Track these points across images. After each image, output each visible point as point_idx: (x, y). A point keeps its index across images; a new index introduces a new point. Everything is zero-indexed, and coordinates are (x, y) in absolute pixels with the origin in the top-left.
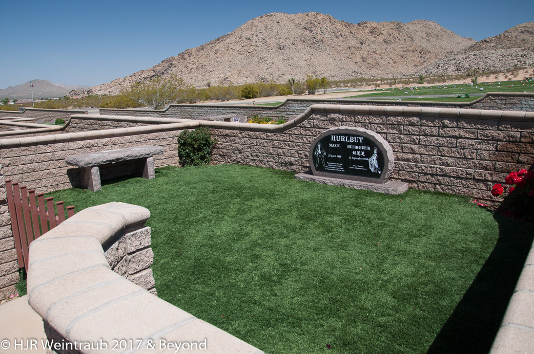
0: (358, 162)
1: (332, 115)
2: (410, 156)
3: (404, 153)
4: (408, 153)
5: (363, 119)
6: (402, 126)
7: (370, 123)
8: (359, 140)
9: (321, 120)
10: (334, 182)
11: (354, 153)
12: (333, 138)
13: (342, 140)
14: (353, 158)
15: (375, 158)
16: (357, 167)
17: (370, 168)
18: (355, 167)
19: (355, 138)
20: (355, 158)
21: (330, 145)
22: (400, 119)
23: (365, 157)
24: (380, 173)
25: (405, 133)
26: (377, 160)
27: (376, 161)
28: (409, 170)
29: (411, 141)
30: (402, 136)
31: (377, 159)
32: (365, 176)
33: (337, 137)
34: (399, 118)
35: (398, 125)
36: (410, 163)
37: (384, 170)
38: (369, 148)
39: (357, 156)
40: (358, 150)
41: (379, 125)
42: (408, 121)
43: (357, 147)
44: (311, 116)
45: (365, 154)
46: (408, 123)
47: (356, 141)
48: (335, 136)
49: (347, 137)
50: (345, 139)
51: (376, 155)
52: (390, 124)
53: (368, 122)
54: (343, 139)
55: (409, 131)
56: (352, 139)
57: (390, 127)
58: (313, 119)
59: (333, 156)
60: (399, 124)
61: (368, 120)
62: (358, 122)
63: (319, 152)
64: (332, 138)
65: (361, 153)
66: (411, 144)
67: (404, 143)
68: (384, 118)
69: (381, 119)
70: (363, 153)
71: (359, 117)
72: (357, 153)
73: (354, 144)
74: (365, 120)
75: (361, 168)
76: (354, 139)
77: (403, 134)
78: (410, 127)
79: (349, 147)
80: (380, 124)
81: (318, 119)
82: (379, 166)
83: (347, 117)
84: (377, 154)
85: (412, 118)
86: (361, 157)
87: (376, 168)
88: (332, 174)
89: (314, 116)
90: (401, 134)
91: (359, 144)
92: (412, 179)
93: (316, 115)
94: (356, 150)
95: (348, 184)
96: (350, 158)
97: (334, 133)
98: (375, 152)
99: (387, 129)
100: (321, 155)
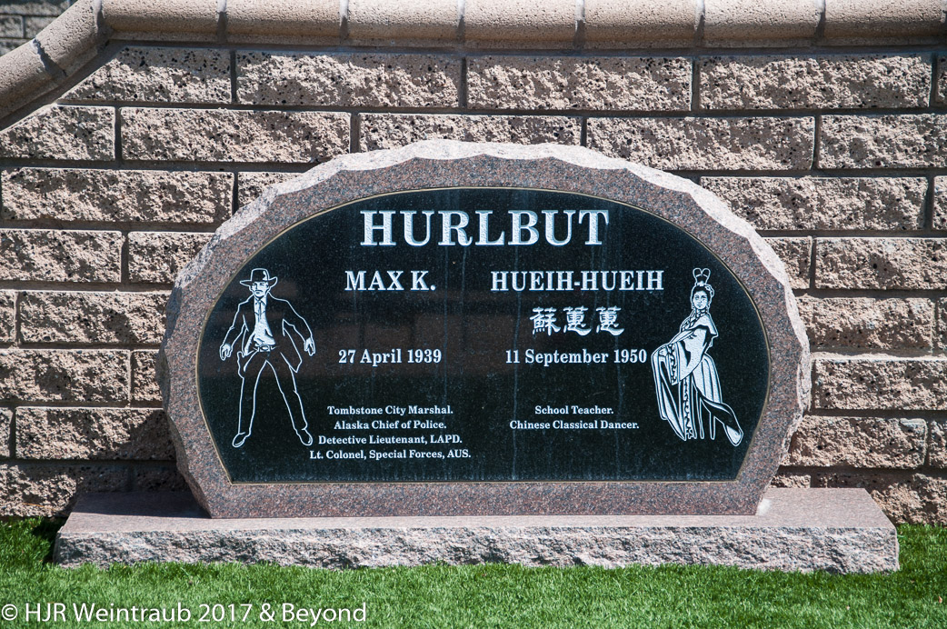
0: (571, 385)
1: (286, 68)
2: (871, 313)
3: (825, 293)
4: (855, 292)
5: (531, 90)
6: (808, 122)
7: (581, 113)
8: (581, 230)
9: (188, 104)
10: (418, 540)
11: (543, 321)
12: (375, 230)
13: (446, 241)
14: (531, 357)
15: (696, 345)
16: (570, 418)
17: (667, 413)
18: (553, 417)
19: (550, 217)
20: (548, 359)
21: (355, 281)
22: (797, 73)
23: (626, 342)
24: (735, 437)
25: (827, 161)
26: (711, 352)
27: (710, 365)
28: (862, 403)
29: (869, 212)
30: (808, 186)
31: (717, 351)
32: (628, 475)
33: (408, 217)
34: (792, 65)
35: (782, 113)
36: (869, 358)
37: (767, 419)
38: (655, 280)
39: (567, 342)
40: (575, 298)
41: (647, 123)
42: (854, 86)
43: (564, 281)
44: (99, 77)
45: (621, 321)
46: (851, 99)
47: (559, 234)
48: (387, 216)
49: (483, 217)
50: (472, 230)
51: (706, 320)
52: (721, 113)
53: (560, 104)
54: (453, 230)
55: (857, 148)
56: (522, 229)
57: (720, 134)
58: (116, 97)
59: (378, 359)
60: (790, 106)
61: (567, 91)
62: (492, 111)
63: (262, 334)
64: (369, 227)
65: (591, 319)
66: (871, 232)
67: (820, 231)
68: (684, 74)
69: (661, 80)
70: (608, 317)
71: (497, 70)
72: (561, 320)
73: (539, 257)
74: (541, 90)
75: (600, 418)
76: (540, 227)
77: (817, 171)
78: (867, 123)
79: (499, 281)
80: (654, 114)
81: (158, 98)
82: (726, 396)
83: (401, 74)
84: (716, 312)
85: (878, 66)
86: (600, 342)
87: (707, 412)
88: (367, 489)
89: (119, 72)
90: (797, 173)
91: (577, 257)
92: (882, 460)
93: (142, 65)
94: (560, 301)
95: (527, 546)
96: (513, 357)
97: (380, 190)
98: (700, 301)
99: (703, 144)
100: (274, 355)
